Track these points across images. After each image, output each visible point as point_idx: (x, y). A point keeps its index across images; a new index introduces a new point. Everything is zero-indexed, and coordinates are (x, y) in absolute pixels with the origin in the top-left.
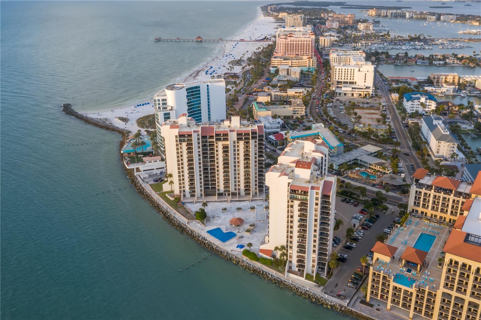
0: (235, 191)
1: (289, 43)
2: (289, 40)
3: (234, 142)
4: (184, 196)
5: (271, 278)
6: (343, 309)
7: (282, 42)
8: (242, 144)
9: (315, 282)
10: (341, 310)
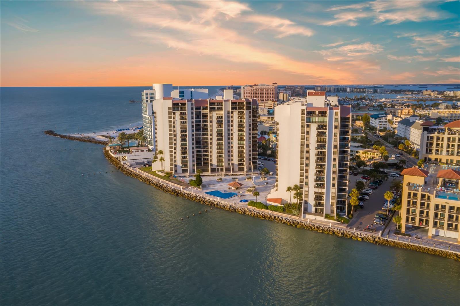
0: (229, 167)
1: (255, 90)
2: (255, 88)
3: (228, 113)
4: (176, 171)
5: (285, 221)
6: (376, 240)
7: (248, 90)
8: (236, 114)
9: (337, 220)
10: (374, 241)
